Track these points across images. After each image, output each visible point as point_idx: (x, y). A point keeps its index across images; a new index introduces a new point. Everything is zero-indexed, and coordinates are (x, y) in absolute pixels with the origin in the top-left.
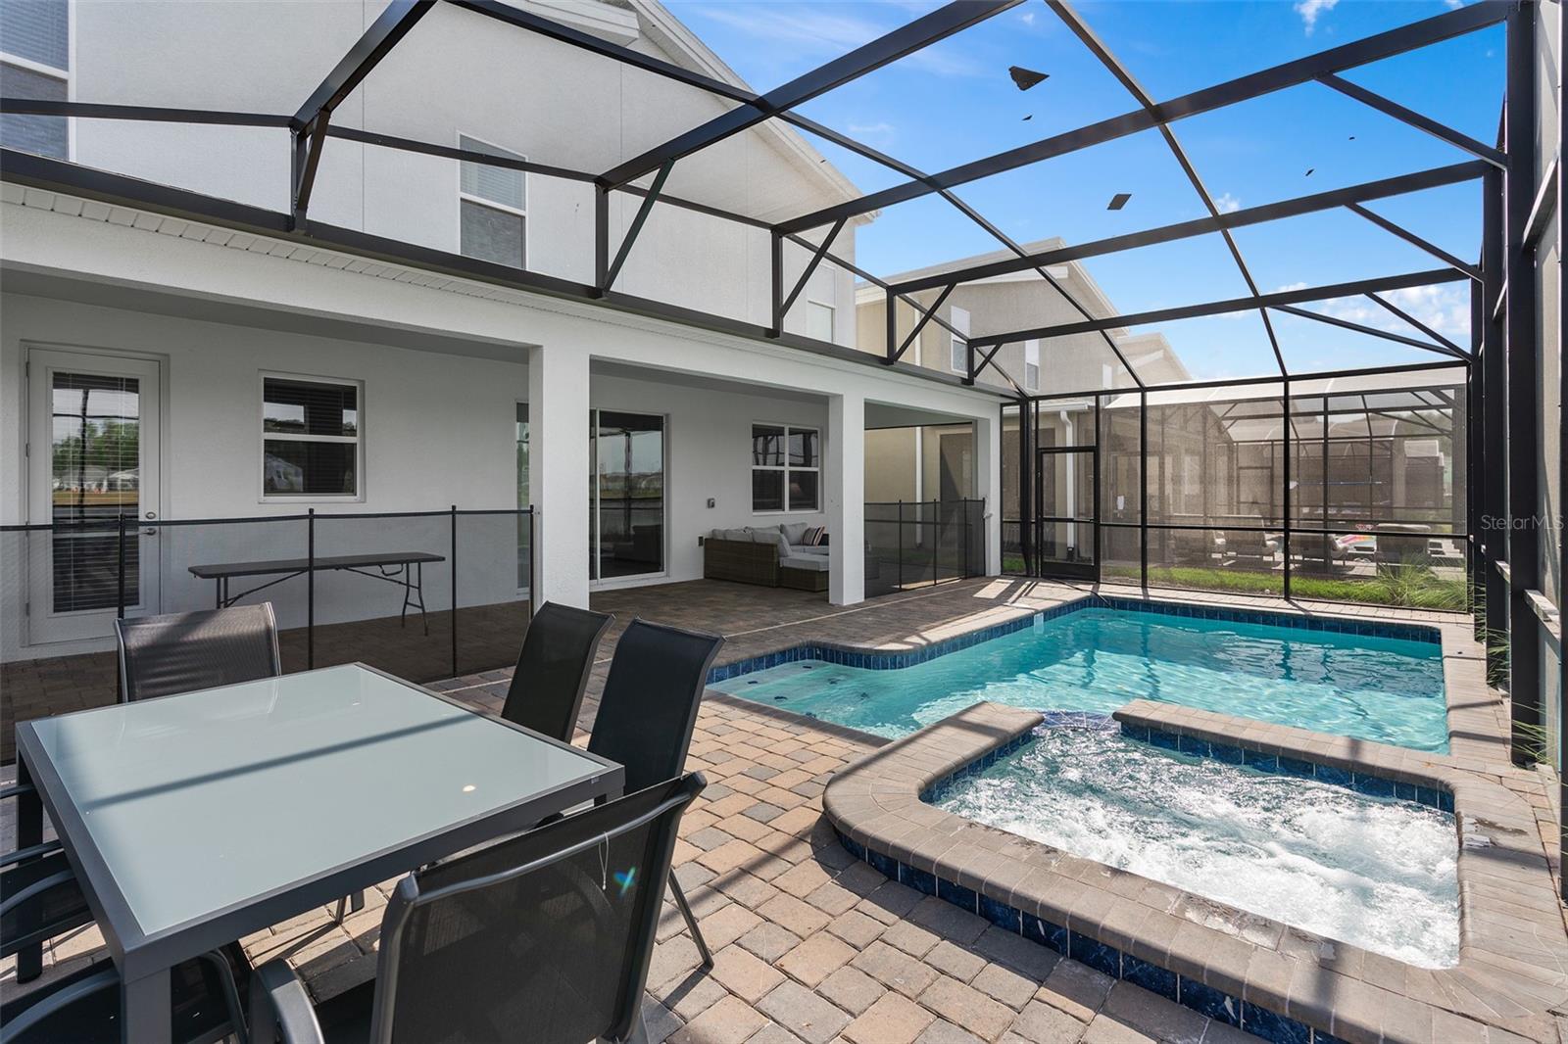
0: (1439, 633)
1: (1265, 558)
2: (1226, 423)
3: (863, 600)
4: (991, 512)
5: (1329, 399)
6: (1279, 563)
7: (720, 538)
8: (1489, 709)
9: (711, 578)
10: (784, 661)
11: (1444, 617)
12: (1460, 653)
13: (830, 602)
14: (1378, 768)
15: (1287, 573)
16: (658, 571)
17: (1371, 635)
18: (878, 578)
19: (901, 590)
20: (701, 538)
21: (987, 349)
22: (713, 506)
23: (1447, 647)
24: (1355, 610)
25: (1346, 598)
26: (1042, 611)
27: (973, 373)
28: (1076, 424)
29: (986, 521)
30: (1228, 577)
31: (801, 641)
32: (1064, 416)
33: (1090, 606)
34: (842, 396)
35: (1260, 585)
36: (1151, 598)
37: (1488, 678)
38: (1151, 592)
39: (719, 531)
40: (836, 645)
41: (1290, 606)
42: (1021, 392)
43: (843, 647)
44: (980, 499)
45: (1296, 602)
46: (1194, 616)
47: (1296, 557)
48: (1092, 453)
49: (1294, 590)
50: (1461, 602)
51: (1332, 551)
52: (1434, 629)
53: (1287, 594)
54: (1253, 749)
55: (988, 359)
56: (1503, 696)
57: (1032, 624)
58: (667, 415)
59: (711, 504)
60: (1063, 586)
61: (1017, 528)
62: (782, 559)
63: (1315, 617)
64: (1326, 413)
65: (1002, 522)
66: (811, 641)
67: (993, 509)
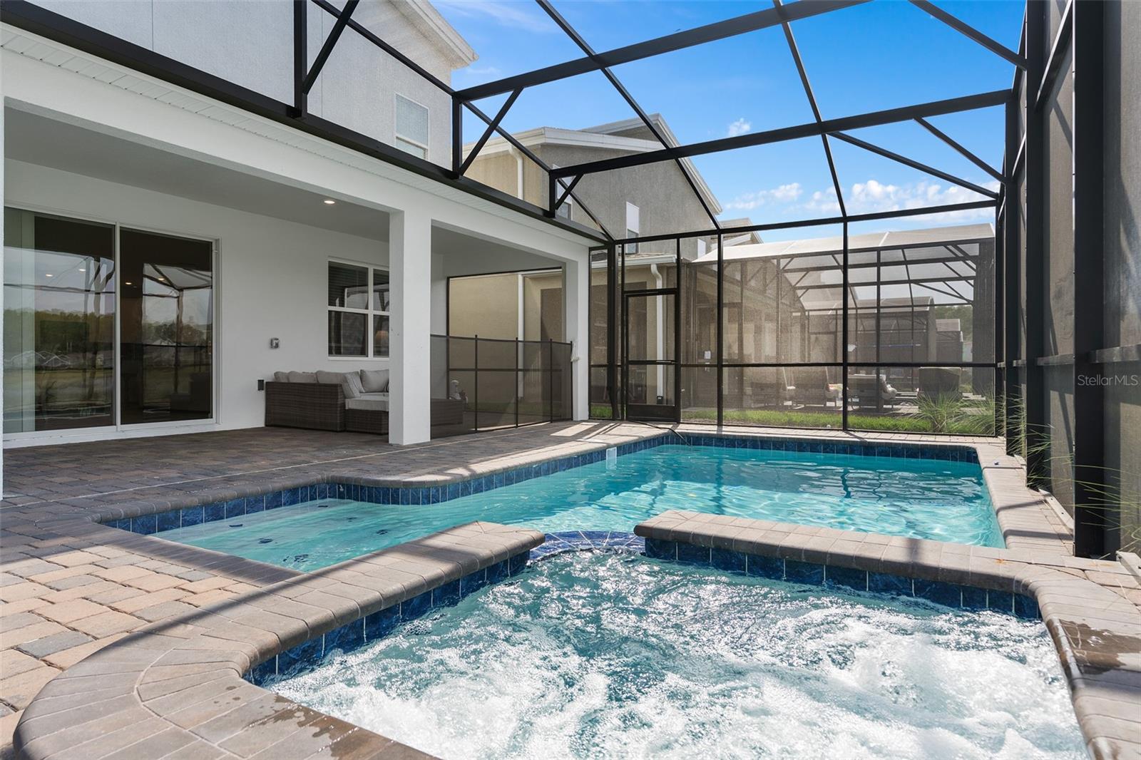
0: (975, 452)
1: (829, 404)
2: (799, 292)
3: (429, 440)
4: (579, 355)
5: (881, 252)
6: (840, 407)
7: (283, 381)
8: (1036, 508)
9: (272, 426)
10: (293, 502)
11: (976, 439)
12: (997, 464)
13: (390, 442)
14: (943, 569)
15: (845, 413)
16: (207, 418)
17: (917, 457)
18: (462, 423)
19: (476, 432)
20: (261, 382)
21: (568, 180)
22: (277, 346)
23: (984, 459)
24: (903, 437)
25: (894, 429)
26: (615, 445)
27: (555, 204)
28: (665, 276)
29: (573, 364)
30: (796, 417)
31: (319, 477)
32: (654, 268)
33: (667, 443)
34: (402, 212)
35: (822, 421)
36: (723, 433)
37: (1029, 480)
38: (724, 428)
39: (282, 373)
40: (361, 479)
41: (847, 435)
42: (607, 235)
43: (368, 481)
44: (568, 342)
45: (852, 433)
46: (762, 448)
47: (854, 400)
48: (673, 296)
49: (851, 425)
50: (990, 426)
51: (883, 393)
52: (970, 448)
53: (845, 428)
54: (795, 558)
55: (569, 191)
56: (1045, 496)
57: (603, 458)
58: (217, 241)
59: (274, 344)
60: (645, 426)
61: (604, 371)
62: (347, 400)
63: (869, 442)
64: (879, 283)
65: (590, 366)
66: (332, 477)
67: (581, 355)
